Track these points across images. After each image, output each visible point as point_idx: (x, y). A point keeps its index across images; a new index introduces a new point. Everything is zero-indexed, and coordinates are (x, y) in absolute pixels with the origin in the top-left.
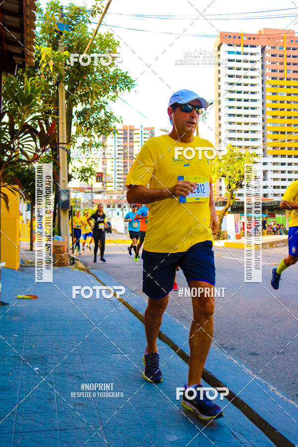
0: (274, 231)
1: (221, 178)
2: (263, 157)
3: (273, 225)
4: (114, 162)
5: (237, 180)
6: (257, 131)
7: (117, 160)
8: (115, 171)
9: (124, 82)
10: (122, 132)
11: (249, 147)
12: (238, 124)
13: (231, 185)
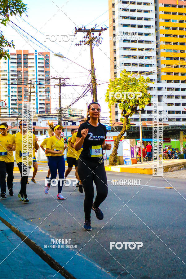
0: (169, 156)
1: (116, 103)
2: (158, 82)
3: (168, 150)
4: (8, 87)
5: (131, 105)
6: (151, 57)
7: (11, 86)
8: (9, 97)
9: (15, 5)
10: (16, 57)
11: (144, 72)
12: (132, 50)
13: (126, 110)
